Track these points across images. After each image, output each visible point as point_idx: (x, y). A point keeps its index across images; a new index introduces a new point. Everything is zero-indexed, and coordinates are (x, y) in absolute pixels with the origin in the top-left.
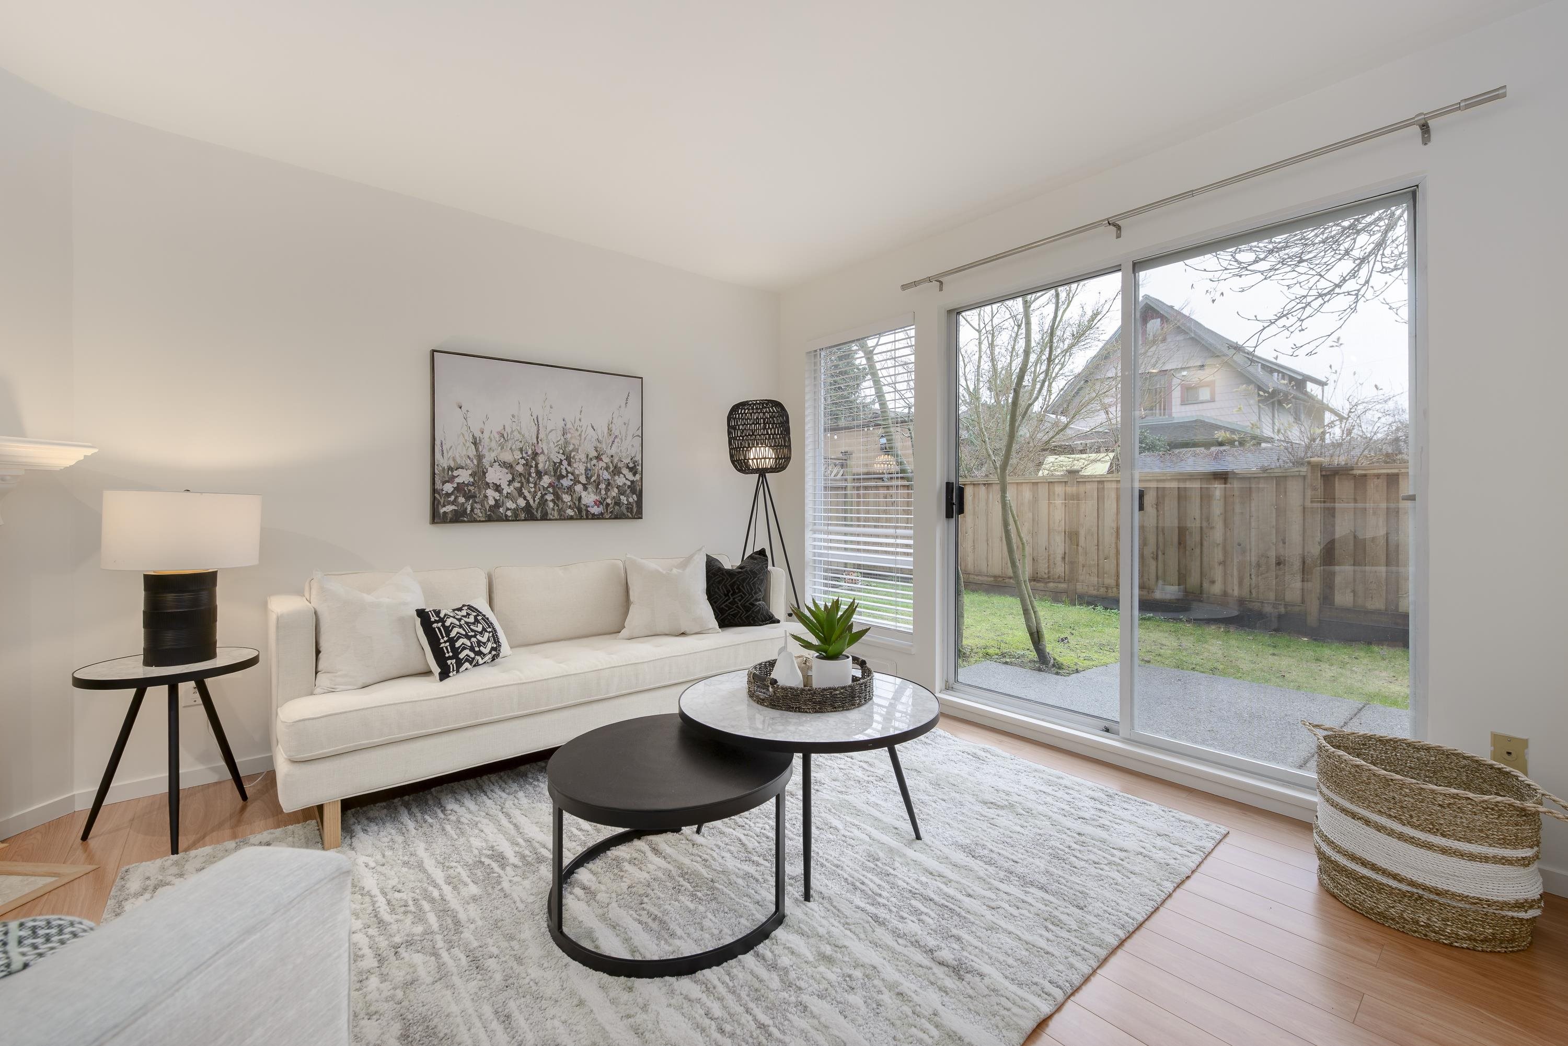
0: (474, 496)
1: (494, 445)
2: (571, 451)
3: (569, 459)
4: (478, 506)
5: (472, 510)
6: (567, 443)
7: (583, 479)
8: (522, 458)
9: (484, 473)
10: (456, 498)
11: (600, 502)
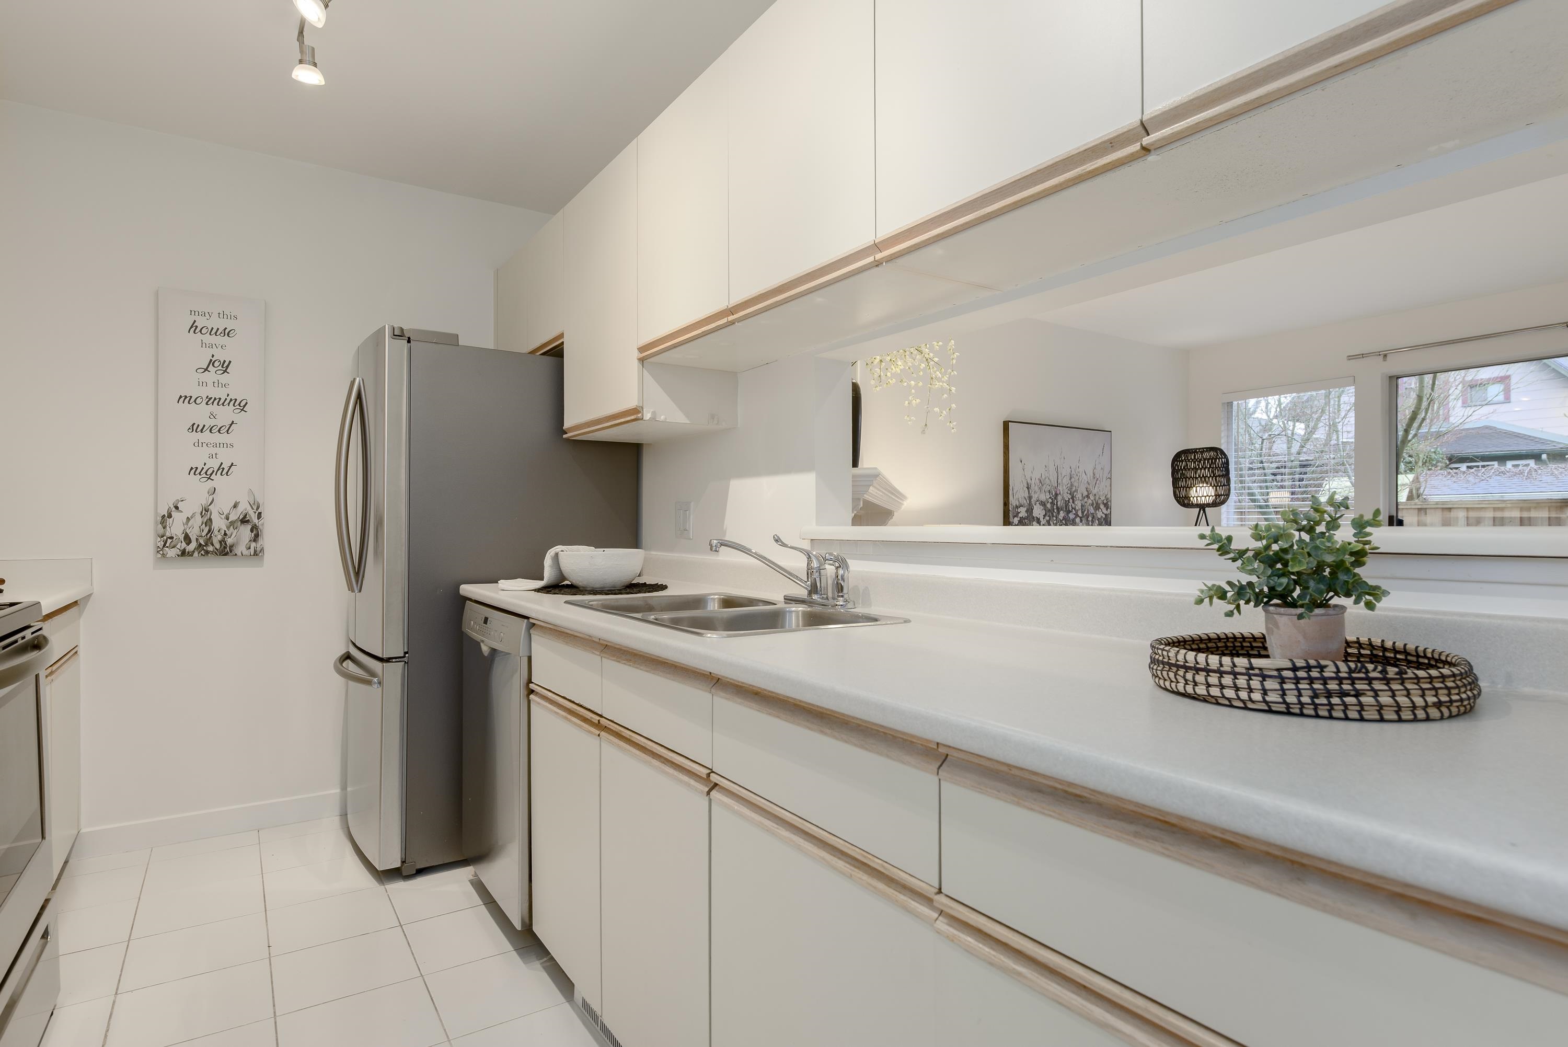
1: (1036, 488)
2: (1074, 492)
3: (1072, 498)
6: (1072, 485)
7: (1080, 514)
8: (1050, 498)
9: (1032, 510)
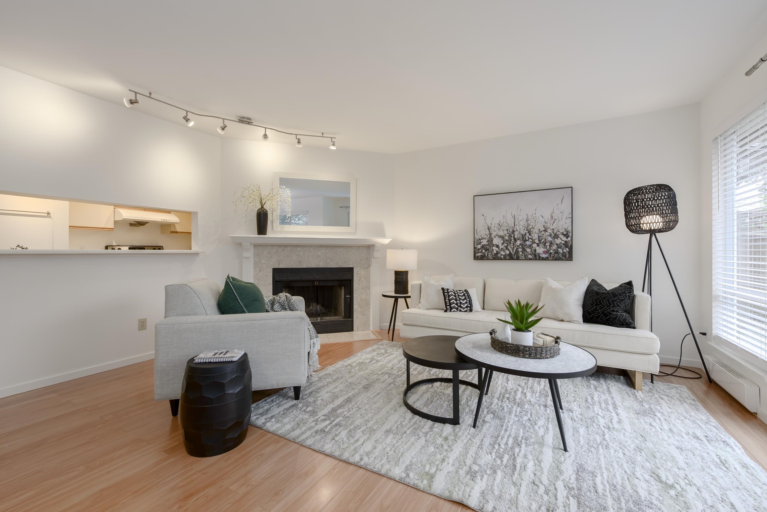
0: (488, 250)
1: (496, 229)
2: (531, 229)
3: (529, 233)
4: (490, 253)
5: (488, 255)
6: (528, 225)
7: (537, 241)
8: (508, 233)
9: (492, 240)
10: (482, 250)
11: (546, 252)
